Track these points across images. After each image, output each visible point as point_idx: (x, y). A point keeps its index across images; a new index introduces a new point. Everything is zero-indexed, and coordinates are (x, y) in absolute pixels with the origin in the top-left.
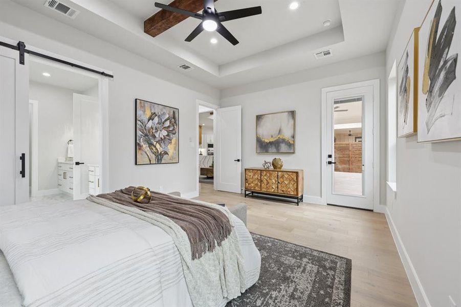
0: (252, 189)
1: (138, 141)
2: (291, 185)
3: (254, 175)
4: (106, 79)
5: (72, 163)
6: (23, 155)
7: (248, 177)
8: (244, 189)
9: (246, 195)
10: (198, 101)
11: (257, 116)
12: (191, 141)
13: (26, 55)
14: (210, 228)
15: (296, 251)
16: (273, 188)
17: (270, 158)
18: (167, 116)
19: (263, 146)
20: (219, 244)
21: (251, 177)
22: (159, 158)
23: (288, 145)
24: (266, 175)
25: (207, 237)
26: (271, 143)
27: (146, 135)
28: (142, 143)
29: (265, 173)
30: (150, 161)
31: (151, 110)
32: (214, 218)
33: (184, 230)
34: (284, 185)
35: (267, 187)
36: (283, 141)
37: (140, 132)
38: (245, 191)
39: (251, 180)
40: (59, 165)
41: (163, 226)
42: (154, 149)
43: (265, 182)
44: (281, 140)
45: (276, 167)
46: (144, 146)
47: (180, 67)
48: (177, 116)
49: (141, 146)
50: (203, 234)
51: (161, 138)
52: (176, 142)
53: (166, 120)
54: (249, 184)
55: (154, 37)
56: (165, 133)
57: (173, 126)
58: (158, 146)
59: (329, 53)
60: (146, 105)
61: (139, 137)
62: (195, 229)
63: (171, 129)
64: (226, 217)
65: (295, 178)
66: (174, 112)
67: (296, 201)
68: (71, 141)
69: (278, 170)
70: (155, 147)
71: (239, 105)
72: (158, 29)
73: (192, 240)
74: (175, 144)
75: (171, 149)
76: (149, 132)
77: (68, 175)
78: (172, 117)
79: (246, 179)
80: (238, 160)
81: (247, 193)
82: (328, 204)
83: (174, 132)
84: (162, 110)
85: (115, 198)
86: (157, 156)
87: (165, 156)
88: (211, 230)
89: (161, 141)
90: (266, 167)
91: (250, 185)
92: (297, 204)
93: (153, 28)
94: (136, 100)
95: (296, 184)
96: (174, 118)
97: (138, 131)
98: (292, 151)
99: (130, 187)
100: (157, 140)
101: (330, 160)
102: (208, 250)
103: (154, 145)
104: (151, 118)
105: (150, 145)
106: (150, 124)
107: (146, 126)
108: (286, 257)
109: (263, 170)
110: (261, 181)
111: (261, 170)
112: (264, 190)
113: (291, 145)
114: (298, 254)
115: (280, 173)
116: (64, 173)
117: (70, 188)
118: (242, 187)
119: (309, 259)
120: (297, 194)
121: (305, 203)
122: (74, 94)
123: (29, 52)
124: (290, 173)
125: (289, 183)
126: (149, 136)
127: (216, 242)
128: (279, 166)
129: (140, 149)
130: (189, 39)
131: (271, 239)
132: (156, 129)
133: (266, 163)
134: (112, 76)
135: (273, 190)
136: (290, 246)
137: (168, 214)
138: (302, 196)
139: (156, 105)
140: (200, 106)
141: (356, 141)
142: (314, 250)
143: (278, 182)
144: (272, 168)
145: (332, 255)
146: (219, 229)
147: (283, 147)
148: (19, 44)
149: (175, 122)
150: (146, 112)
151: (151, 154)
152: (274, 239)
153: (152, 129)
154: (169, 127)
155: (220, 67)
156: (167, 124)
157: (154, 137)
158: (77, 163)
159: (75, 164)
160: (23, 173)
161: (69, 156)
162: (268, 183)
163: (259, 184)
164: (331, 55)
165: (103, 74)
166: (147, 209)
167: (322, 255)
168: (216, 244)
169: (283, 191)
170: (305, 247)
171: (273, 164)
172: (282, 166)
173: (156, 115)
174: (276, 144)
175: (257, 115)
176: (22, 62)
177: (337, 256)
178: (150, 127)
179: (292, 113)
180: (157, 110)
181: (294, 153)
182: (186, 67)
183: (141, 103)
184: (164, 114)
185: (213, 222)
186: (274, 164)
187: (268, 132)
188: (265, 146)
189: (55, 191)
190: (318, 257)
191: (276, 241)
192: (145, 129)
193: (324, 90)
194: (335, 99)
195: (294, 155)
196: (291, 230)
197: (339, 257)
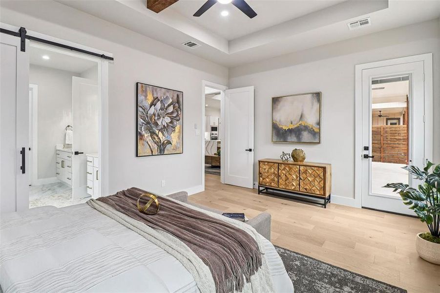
0: (267, 184)
1: (139, 130)
2: (316, 183)
3: (270, 168)
4: (106, 62)
5: (70, 151)
6: (24, 149)
7: (262, 171)
8: (257, 184)
9: (260, 192)
10: (204, 82)
11: (273, 99)
12: (196, 128)
13: (27, 41)
14: (237, 260)
15: (333, 275)
16: (293, 185)
17: (289, 149)
18: (171, 101)
19: (280, 134)
20: (248, 280)
21: (266, 170)
22: (162, 148)
23: (311, 133)
24: (284, 169)
25: (235, 271)
26: (290, 131)
27: (148, 123)
28: (144, 132)
29: (283, 166)
30: (152, 152)
31: (153, 94)
32: (241, 244)
33: (207, 264)
34: (308, 182)
35: (286, 184)
36: (306, 128)
37: (142, 120)
38: (259, 187)
39: (266, 174)
40: (57, 153)
41: (179, 256)
42: (156, 138)
43: (284, 177)
44: (302, 127)
45: (297, 159)
46: (146, 135)
47: (185, 44)
48: (181, 100)
49: (142, 136)
50: (229, 268)
51: (164, 126)
52: (180, 130)
53: (169, 106)
54: (263, 179)
55: (157, 13)
56: (168, 120)
57: (177, 111)
58: (160, 135)
59: (367, 23)
60: (148, 88)
61: (140, 125)
62: (220, 263)
63: (175, 115)
64: (255, 242)
65: (322, 174)
66: (178, 96)
67: (322, 201)
68: (69, 126)
69: (299, 163)
70: (158, 136)
71: (251, 85)
72: (162, 4)
73: (217, 278)
74: (179, 132)
75: (174, 137)
76: (151, 119)
77: (66, 164)
78: (176, 101)
79: (260, 173)
80: (250, 150)
81: (261, 188)
82: (362, 207)
83: (178, 118)
84: (164, 94)
85: (119, 206)
86: (159, 146)
87: (168, 146)
88: (238, 261)
89: (164, 129)
90: (284, 159)
91: (264, 181)
92: (324, 205)
93: (157, 2)
94: (137, 83)
95: (322, 182)
96: (178, 102)
97: (139, 118)
98: (317, 141)
99: (133, 188)
100: (160, 128)
101: (366, 152)
102: (236, 289)
103: (156, 134)
104: (153, 104)
105: (153, 133)
106: (152, 111)
107: (147, 113)
108: (321, 283)
109: (281, 164)
110: (279, 176)
111: (278, 163)
112: (282, 187)
113: (316, 135)
114: (336, 280)
115: (302, 168)
116: (63, 161)
117: (68, 178)
118: (254, 181)
119: (352, 288)
120: (324, 194)
121: (333, 204)
122: (73, 77)
123: (30, 38)
124: (316, 168)
125: (314, 181)
126: (151, 124)
127: (244, 277)
128: (301, 159)
129: (141, 139)
130: (198, 14)
131: (299, 256)
132: (159, 115)
133: (284, 154)
134: (112, 59)
135: (293, 188)
136: (324, 266)
137: (183, 236)
138: (330, 196)
139: (158, 89)
140: (206, 87)
141: (387, 124)
142: (356, 274)
143: (300, 179)
144: (291, 160)
145: (381, 282)
146: (247, 259)
147: (306, 136)
148: (20, 30)
149: (179, 107)
150: (148, 98)
151: (153, 144)
152: (303, 255)
153: (155, 115)
154: (172, 113)
155: (230, 43)
156: (171, 109)
157: (156, 124)
158: (77, 153)
159: (74, 153)
160: (23, 168)
161: (67, 143)
162: (287, 179)
163: (276, 179)
164: (370, 24)
165: (103, 56)
166: (156, 225)
167: (368, 282)
168: (245, 280)
169: (306, 189)
170: (345, 270)
171: (293, 156)
172: (304, 159)
173: (159, 100)
174: (297, 132)
175: (274, 96)
176: (23, 49)
177: (387, 285)
178: (152, 113)
179: (318, 96)
180: (160, 94)
181: (319, 143)
182: (191, 45)
183: (142, 87)
184: (167, 98)
185: (239, 250)
186: (295, 156)
187: (286, 117)
188: (283, 133)
189: (53, 180)
190: (364, 285)
191: (306, 259)
192: (147, 116)
193: (359, 68)
194: (372, 79)
195: (319, 145)
196: (321, 243)
197: (390, 286)
